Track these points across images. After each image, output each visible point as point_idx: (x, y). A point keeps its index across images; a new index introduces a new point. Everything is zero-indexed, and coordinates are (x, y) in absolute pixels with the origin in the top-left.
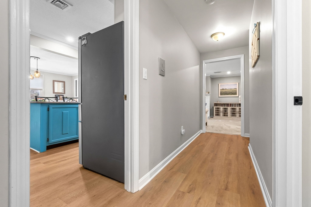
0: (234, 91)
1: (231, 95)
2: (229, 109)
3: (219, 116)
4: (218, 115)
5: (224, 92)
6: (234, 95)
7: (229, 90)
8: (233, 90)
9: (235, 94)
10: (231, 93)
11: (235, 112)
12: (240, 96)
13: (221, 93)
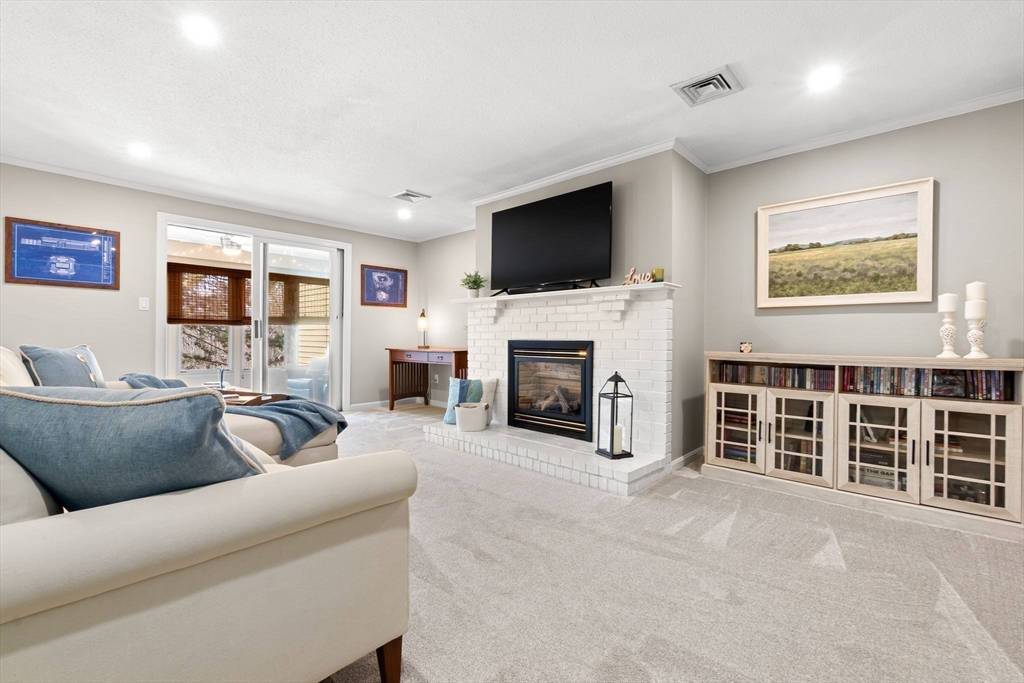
0: (889, 255)
1: (857, 291)
2: (836, 407)
3: (748, 466)
4: (735, 449)
5: (798, 268)
6: (891, 287)
7: (841, 250)
8: (877, 248)
9: (904, 277)
10: (862, 275)
11: (895, 446)
12: (945, 302)
13: (772, 283)
